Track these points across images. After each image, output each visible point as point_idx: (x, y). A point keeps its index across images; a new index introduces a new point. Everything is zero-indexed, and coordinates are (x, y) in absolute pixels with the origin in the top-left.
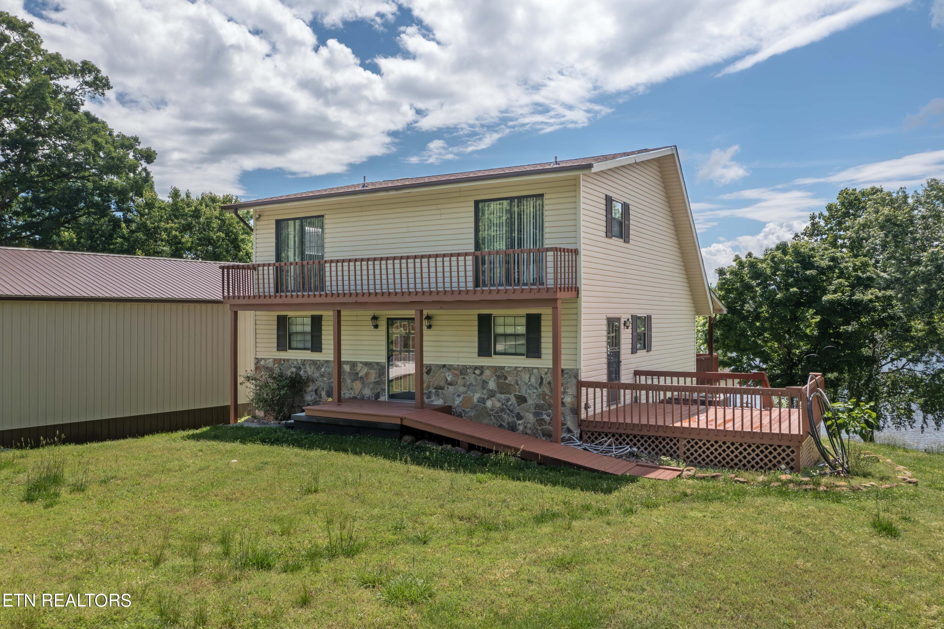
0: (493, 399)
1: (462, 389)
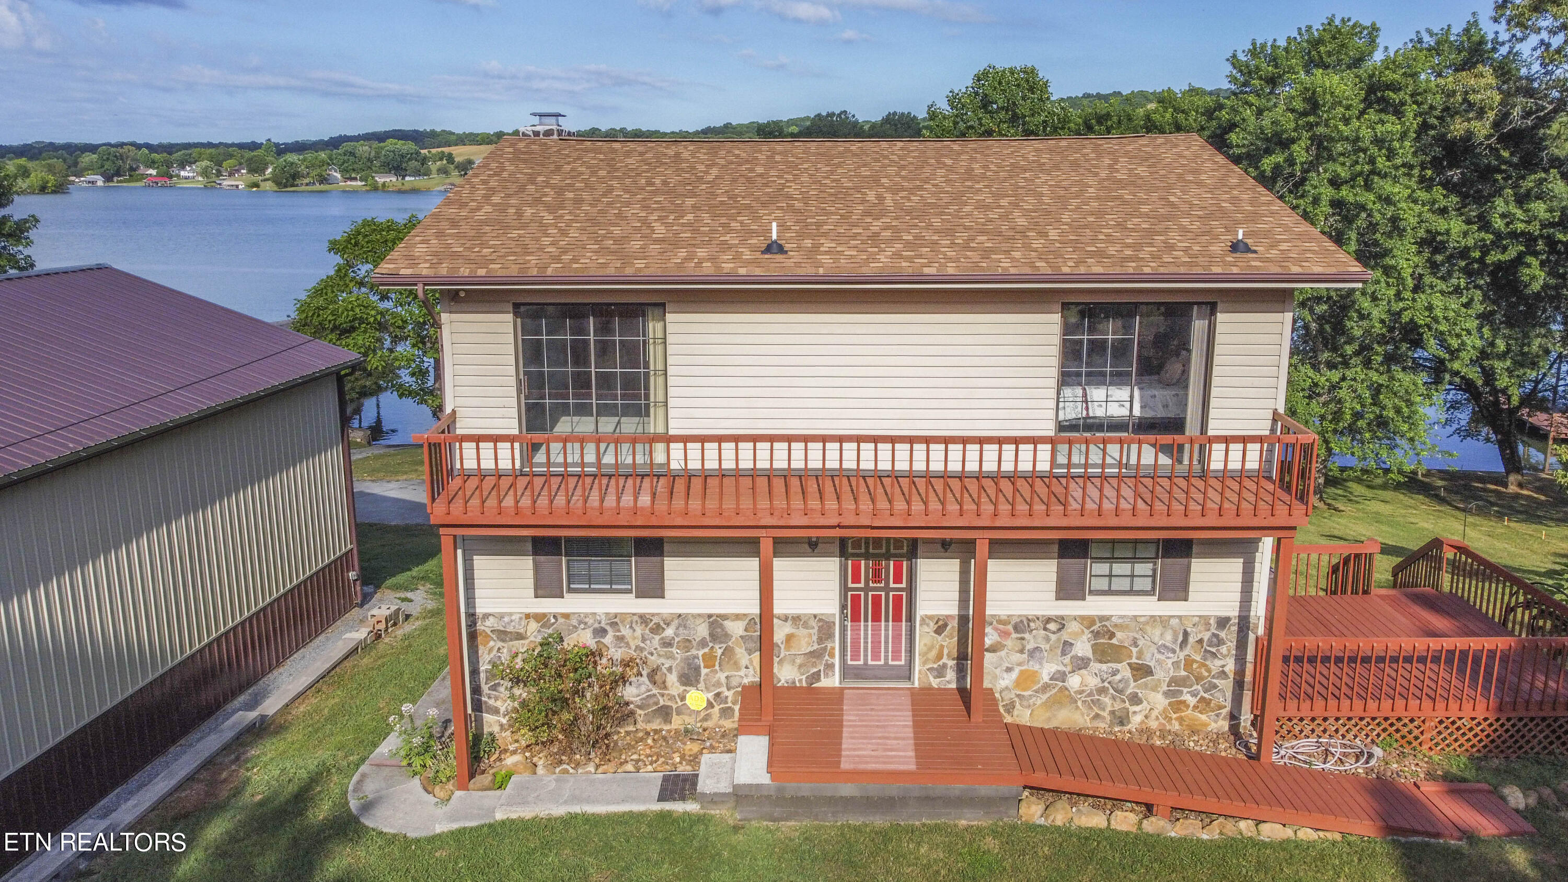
0: (1083, 672)
1: (1017, 657)
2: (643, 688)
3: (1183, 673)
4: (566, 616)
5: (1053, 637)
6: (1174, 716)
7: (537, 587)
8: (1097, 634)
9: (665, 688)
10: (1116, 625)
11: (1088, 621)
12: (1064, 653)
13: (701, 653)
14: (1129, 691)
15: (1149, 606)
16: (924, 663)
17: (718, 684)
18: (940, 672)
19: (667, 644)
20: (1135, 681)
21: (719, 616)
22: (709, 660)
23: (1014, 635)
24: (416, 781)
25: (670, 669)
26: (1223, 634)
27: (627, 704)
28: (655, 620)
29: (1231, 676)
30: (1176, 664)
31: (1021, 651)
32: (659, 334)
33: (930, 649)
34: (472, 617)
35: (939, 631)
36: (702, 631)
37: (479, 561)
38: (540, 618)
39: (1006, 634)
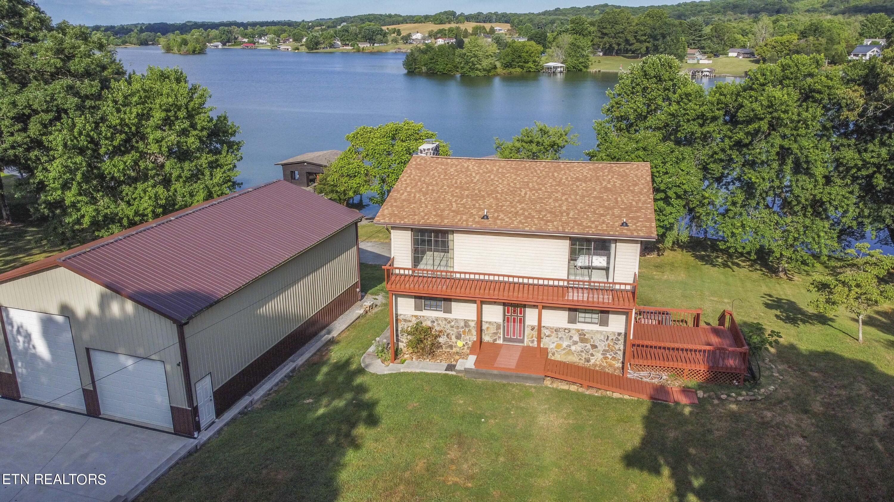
0: (576, 345)
1: (555, 339)
2: (445, 339)
3: (607, 348)
4: (423, 317)
5: (567, 334)
6: (604, 361)
7: (415, 308)
8: (580, 335)
9: (451, 339)
10: (586, 332)
11: (578, 331)
12: (570, 339)
13: (462, 330)
14: (590, 352)
15: (596, 327)
16: (528, 339)
17: (466, 340)
18: (532, 342)
19: (452, 327)
20: (592, 349)
21: (467, 320)
22: (464, 332)
23: (555, 333)
24: (379, 360)
25: (453, 334)
26: (620, 338)
27: (440, 343)
28: (449, 320)
29: (622, 350)
30: (605, 345)
31: (557, 338)
32: (452, 239)
33: (530, 334)
34: (397, 314)
35: (533, 329)
36: (462, 324)
37: (399, 299)
38: (416, 316)
39: (552, 332)
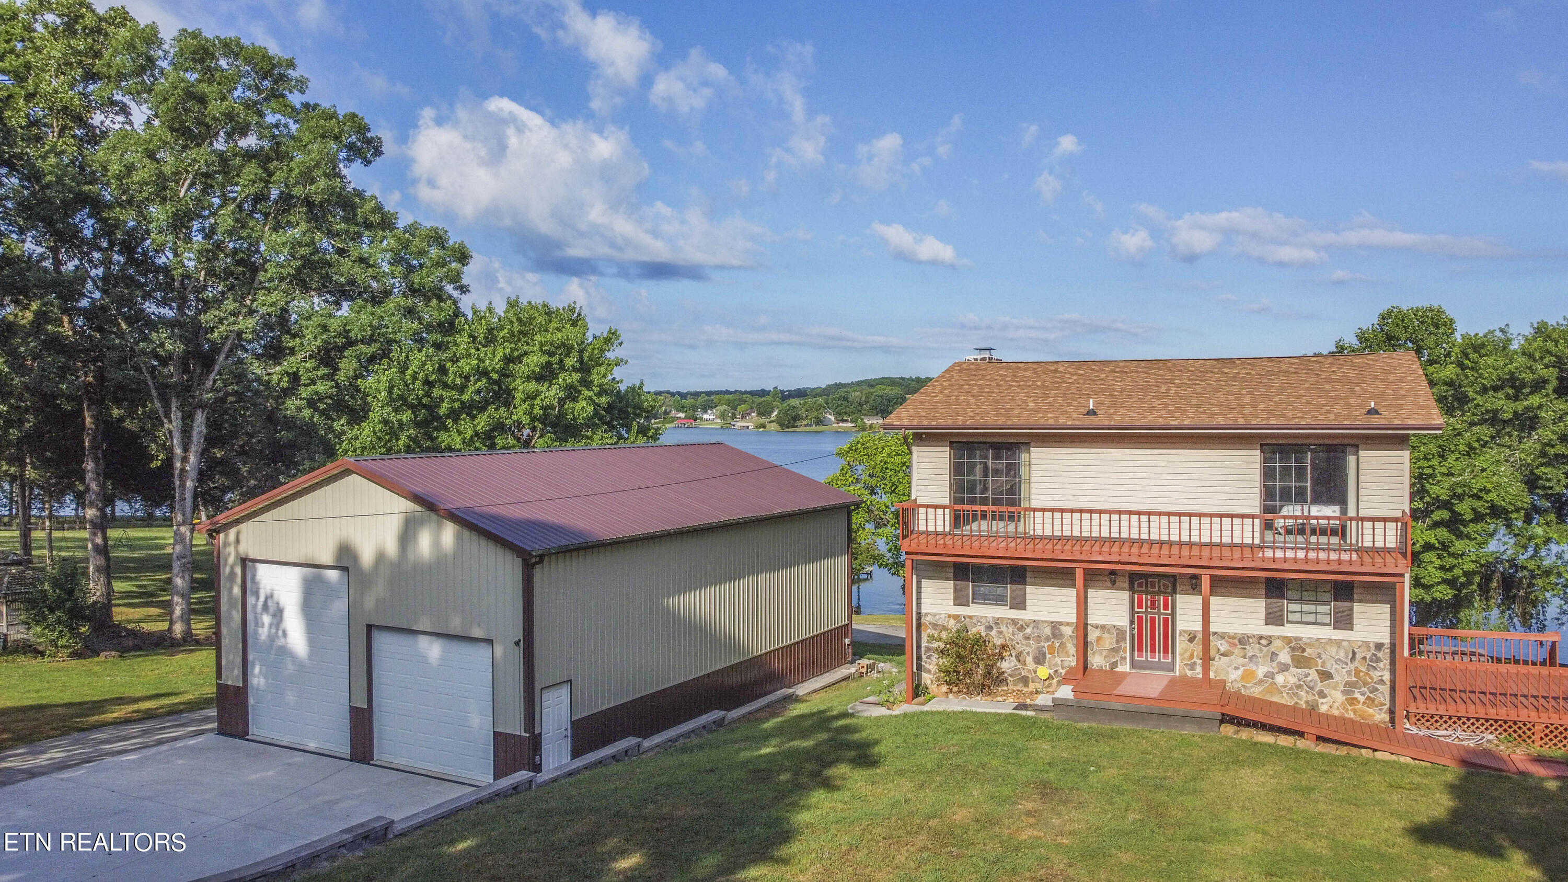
0: (1286, 673)
1: (1241, 660)
2: (1013, 664)
3: (1354, 679)
4: (971, 617)
5: (1265, 649)
6: (1350, 708)
7: (955, 600)
8: (1293, 649)
9: (1025, 665)
10: (1305, 644)
11: (1288, 640)
12: (1272, 660)
13: (1046, 645)
14: (1317, 689)
15: (1327, 633)
16: (1182, 660)
17: (1056, 665)
18: (1192, 667)
19: (1027, 638)
20: (1321, 682)
21: (1057, 622)
22: (1051, 648)
23: (1239, 646)
25: (1028, 653)
26: (1380, 655)
27: (1003, 673)
28: (1021, 623)
29: (1388, 683)
30: (1349, 672)
31: (1244, 657)
32: (1027, 460)
33: (1186, 651)
34: (919, 614)
35: (1191, 640)
36: (1048, 631)
37: (925, 582)
38: (956, 617)
39: (1233, 645)
